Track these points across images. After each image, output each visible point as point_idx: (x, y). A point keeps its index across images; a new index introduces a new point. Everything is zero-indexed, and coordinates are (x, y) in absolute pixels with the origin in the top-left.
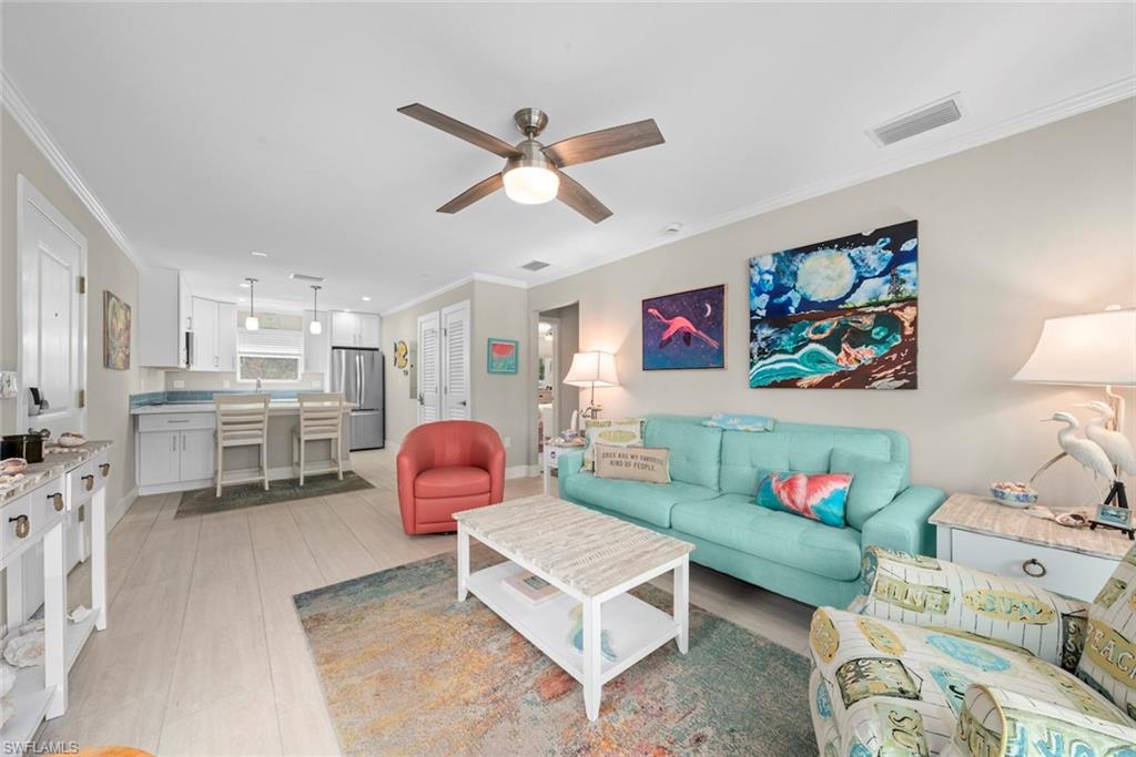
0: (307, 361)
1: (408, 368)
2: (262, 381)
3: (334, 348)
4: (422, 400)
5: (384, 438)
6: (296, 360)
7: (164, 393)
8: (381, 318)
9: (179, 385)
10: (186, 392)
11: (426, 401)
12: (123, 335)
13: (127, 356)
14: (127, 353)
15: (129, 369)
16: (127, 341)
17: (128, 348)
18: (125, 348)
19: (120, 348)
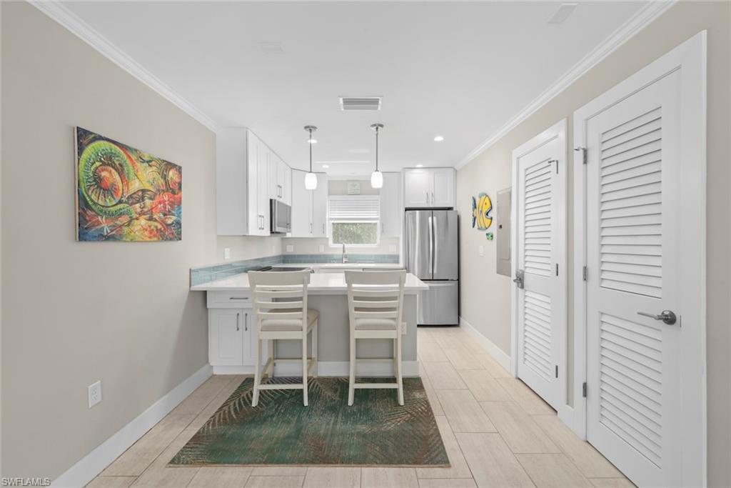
0: (383, 225)
1: (493, 229)
2: (346, 246)
3: (406, 209)
4: (520, 280)
5: (459, 314)
6: (375, 224)
7: (280, 256)
8: (456, 171)
9: (290, 250)
10: (294, 256)
11: (526, 282)
12: (151, 199)
13: (170, 225)
14: (169, 222)
15: (180, 239)
16: (168, 207)
17: (173, 215)
18: (162, 215)
19: (142, 213)
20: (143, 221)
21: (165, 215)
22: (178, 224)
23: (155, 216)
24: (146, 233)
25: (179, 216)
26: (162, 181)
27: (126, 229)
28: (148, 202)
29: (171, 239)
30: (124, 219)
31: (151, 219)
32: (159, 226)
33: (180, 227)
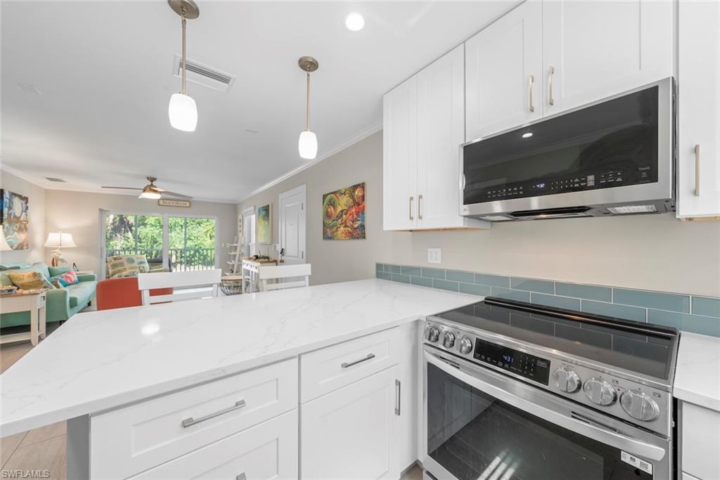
12: (346, 214)
13: (356, 228)
14: (356, 226)
15: (364, 238)
16: (355, 216)
17: (359, 220)
18: (351, 223)
19: (342, 224)
20: (342, 228)
21: (353, 222)
22: (363, 227)
23: (348, 224)
24: (344, 235)
25: (363, 221)
26: (352, 200)
27: (335, 234)
28: (344, 216)
29: (357, 238)
30: (335, 229)
31: (346, 226)
32: (350, 230)
33: (364, 229)
